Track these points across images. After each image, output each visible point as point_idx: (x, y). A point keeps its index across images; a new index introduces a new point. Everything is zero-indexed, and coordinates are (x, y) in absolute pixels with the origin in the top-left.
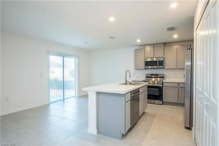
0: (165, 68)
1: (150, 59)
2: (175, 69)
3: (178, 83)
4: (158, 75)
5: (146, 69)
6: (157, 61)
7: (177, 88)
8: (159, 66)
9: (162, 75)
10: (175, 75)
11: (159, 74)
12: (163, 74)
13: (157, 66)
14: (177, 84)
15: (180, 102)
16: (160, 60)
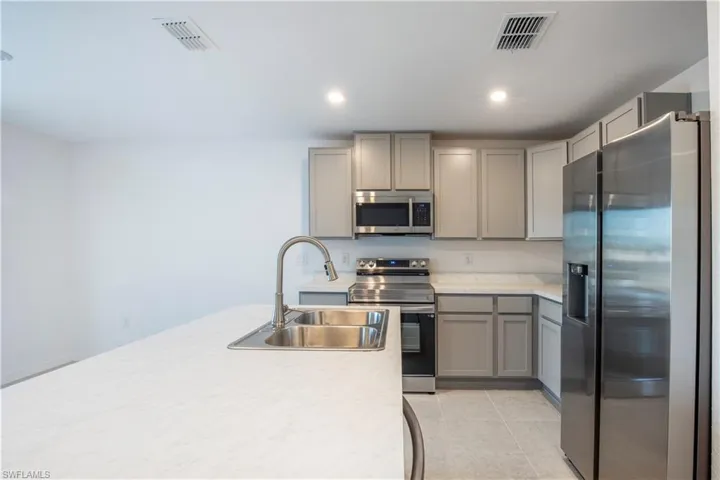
0: (438, 234)
1: (373, 194)
2: (474, 239)
3: (495, 297)
4: (406, 262)
5: (358, 235)
6: (408, 204)
7: (489, 318)
8: (414, 225)
9: (423, 263)
10: (468, 262)
11: (413, 260)
12: (427, 260)
13: (408, 225)
14: (491, 299)
15: (501, 373)
16: (418, 201)
